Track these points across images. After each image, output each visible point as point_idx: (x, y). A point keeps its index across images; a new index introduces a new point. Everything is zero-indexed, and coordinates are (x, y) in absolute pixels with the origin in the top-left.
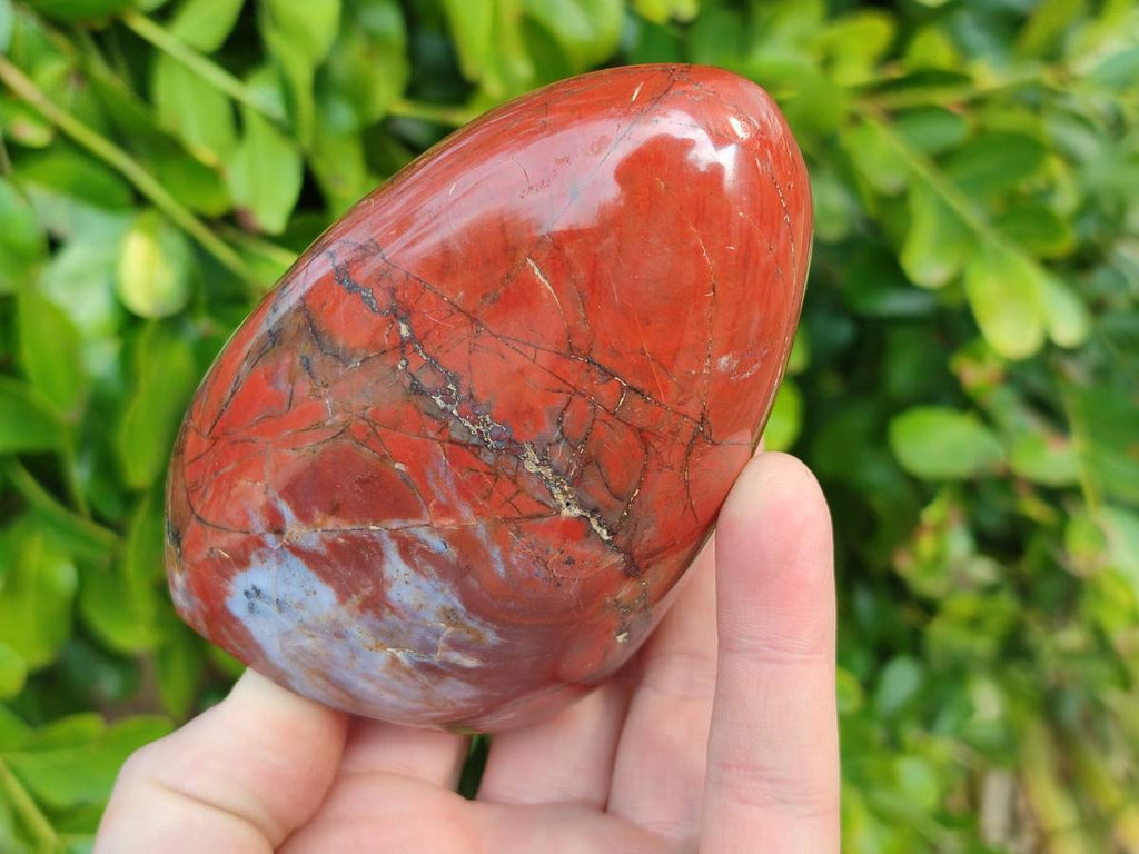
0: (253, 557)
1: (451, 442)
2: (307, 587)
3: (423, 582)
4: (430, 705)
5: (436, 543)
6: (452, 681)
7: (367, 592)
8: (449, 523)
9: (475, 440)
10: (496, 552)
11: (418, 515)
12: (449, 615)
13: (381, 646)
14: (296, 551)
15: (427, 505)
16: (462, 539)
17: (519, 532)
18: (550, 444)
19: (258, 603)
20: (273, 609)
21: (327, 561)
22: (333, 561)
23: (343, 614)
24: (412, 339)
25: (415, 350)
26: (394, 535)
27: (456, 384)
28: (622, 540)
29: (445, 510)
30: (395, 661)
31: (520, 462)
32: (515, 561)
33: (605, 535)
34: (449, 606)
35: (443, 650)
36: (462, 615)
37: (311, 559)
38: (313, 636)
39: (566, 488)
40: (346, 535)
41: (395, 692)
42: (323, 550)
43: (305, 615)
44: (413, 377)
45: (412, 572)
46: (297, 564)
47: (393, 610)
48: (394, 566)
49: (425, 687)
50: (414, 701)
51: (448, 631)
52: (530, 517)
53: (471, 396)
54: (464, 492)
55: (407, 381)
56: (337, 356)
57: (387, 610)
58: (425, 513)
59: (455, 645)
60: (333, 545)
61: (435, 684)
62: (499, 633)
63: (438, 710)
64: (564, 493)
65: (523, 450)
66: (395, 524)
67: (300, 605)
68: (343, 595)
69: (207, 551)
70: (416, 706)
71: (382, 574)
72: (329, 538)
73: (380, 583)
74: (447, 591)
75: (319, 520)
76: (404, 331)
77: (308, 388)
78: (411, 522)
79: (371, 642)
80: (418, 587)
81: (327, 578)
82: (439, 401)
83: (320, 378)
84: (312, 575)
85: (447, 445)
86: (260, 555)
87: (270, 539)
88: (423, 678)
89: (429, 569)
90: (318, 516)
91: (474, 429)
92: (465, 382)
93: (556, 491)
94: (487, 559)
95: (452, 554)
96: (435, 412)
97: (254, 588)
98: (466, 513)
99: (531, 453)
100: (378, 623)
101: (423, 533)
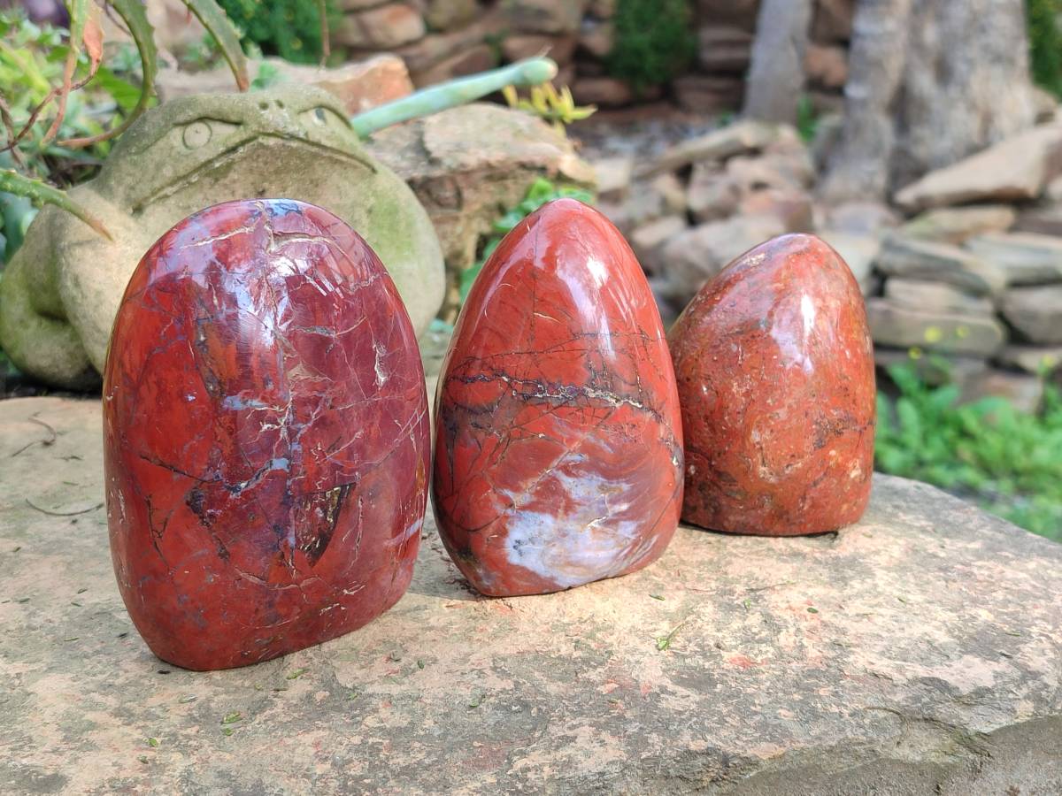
0: (508, 526)
1: (555, 408)
2: (538, 522)
3: (583, 480)
4: (621, 546)
5: (576, 458)
6: (622, 523)
7: (563, 504)
8: (576, 445)
9: (564, 401)
10: (602, 444)
11: (561, 451)
12: (602, 488)
13: (584, 527)
14: (524, 508)
15: (562, 443)
16: (586, 448)
17: (606, 428)
18: (593, 380)
19: (522, 548)
20: (530, 545)
21: (538, 503)
22: (542, 500)
23: (560, 523)
24: (511, 379)
25: (516, 383)
26: (558, 468)
27: (541, 384)
28: (647, 405)
29: (571, 440)
30: (593, 529)
31: (587, 397)
32: (612, 442)
33: (637, 405)
34: (600, 484)
35: (610, 507)
36: (607, 484)
37: (531, 507)
38: (554, 545)
39: (611, 394)
40: (539, 484)
41: (603, 548)
42: (534, 499)
43: (545, 537)
44: (523, 394)
45: (576, 479)
46: (528, 514)
47: (579, 504)
48: (567, 482)
49: (614, 536)
50: (613, 548)
51: (606, 496)
52: (606, 417)
53: (550, 384)
54: (572, 426)
55: (521, 397)
56: (486, 411)
57: (577, 506)
58: (564, 448)
59: (613, 502)
60: (537, 493)
61: (616, 530)
62: (627, 482)
63: (626, 548)
64: (611, 397)
65: (584, 390)
66: (555, 463)
67: (540, 534)
68: (554, 513)
69: (486, 542)
70: (615, 551)
71: (564, 491)
72: (533, 491)
73: (565, 495)
74: (595, 477)
75: (524, 487)
76: (506, 380)
77: (483, 434)
78: (562, 456)
79: (579, 527)
80: (582, 484)
81: (543, 511)
82: (538, 395)
83: (485, 425)
84: (536, 514)
85: (554, 411)
86: (510, 523)
87: (509, 511)
88: (609, 530)
89: (582, 472)
90: (522, 484)
91: (560, 396)
92: (544, 380)
93: (608, 398)
94: (601, 450)
95: (586, 457)
96: (541, 401)
97: (516, 541)
98: (580, 435)
99: (588, 389)
100: (576, 516)
101: (569, 458)
